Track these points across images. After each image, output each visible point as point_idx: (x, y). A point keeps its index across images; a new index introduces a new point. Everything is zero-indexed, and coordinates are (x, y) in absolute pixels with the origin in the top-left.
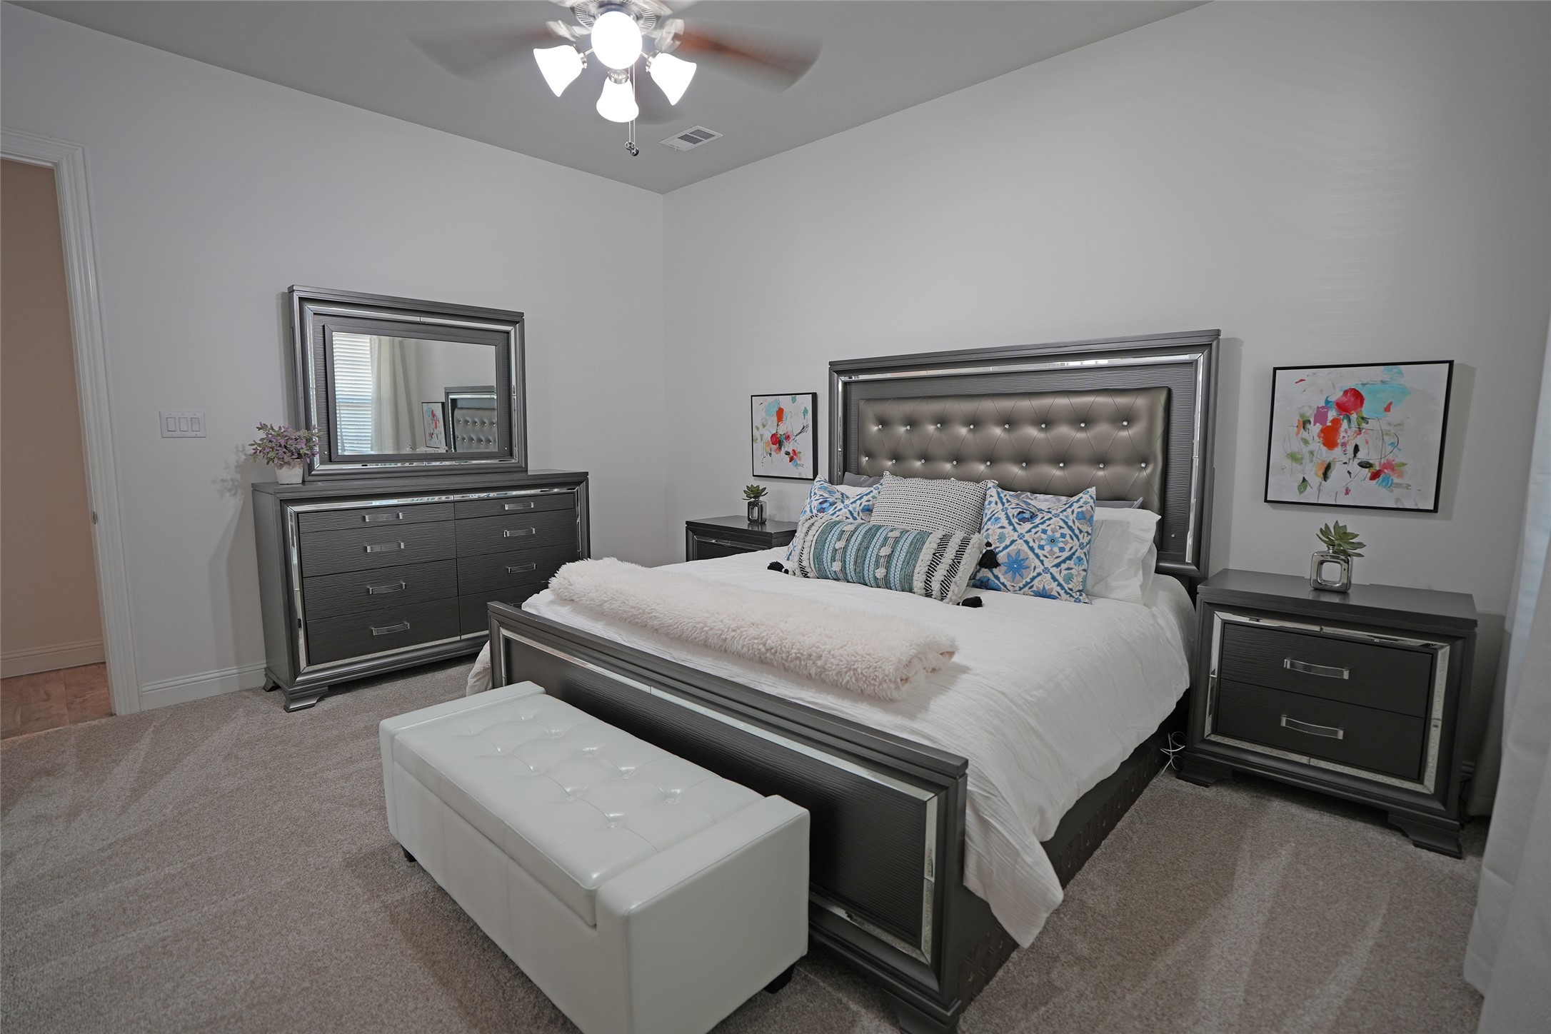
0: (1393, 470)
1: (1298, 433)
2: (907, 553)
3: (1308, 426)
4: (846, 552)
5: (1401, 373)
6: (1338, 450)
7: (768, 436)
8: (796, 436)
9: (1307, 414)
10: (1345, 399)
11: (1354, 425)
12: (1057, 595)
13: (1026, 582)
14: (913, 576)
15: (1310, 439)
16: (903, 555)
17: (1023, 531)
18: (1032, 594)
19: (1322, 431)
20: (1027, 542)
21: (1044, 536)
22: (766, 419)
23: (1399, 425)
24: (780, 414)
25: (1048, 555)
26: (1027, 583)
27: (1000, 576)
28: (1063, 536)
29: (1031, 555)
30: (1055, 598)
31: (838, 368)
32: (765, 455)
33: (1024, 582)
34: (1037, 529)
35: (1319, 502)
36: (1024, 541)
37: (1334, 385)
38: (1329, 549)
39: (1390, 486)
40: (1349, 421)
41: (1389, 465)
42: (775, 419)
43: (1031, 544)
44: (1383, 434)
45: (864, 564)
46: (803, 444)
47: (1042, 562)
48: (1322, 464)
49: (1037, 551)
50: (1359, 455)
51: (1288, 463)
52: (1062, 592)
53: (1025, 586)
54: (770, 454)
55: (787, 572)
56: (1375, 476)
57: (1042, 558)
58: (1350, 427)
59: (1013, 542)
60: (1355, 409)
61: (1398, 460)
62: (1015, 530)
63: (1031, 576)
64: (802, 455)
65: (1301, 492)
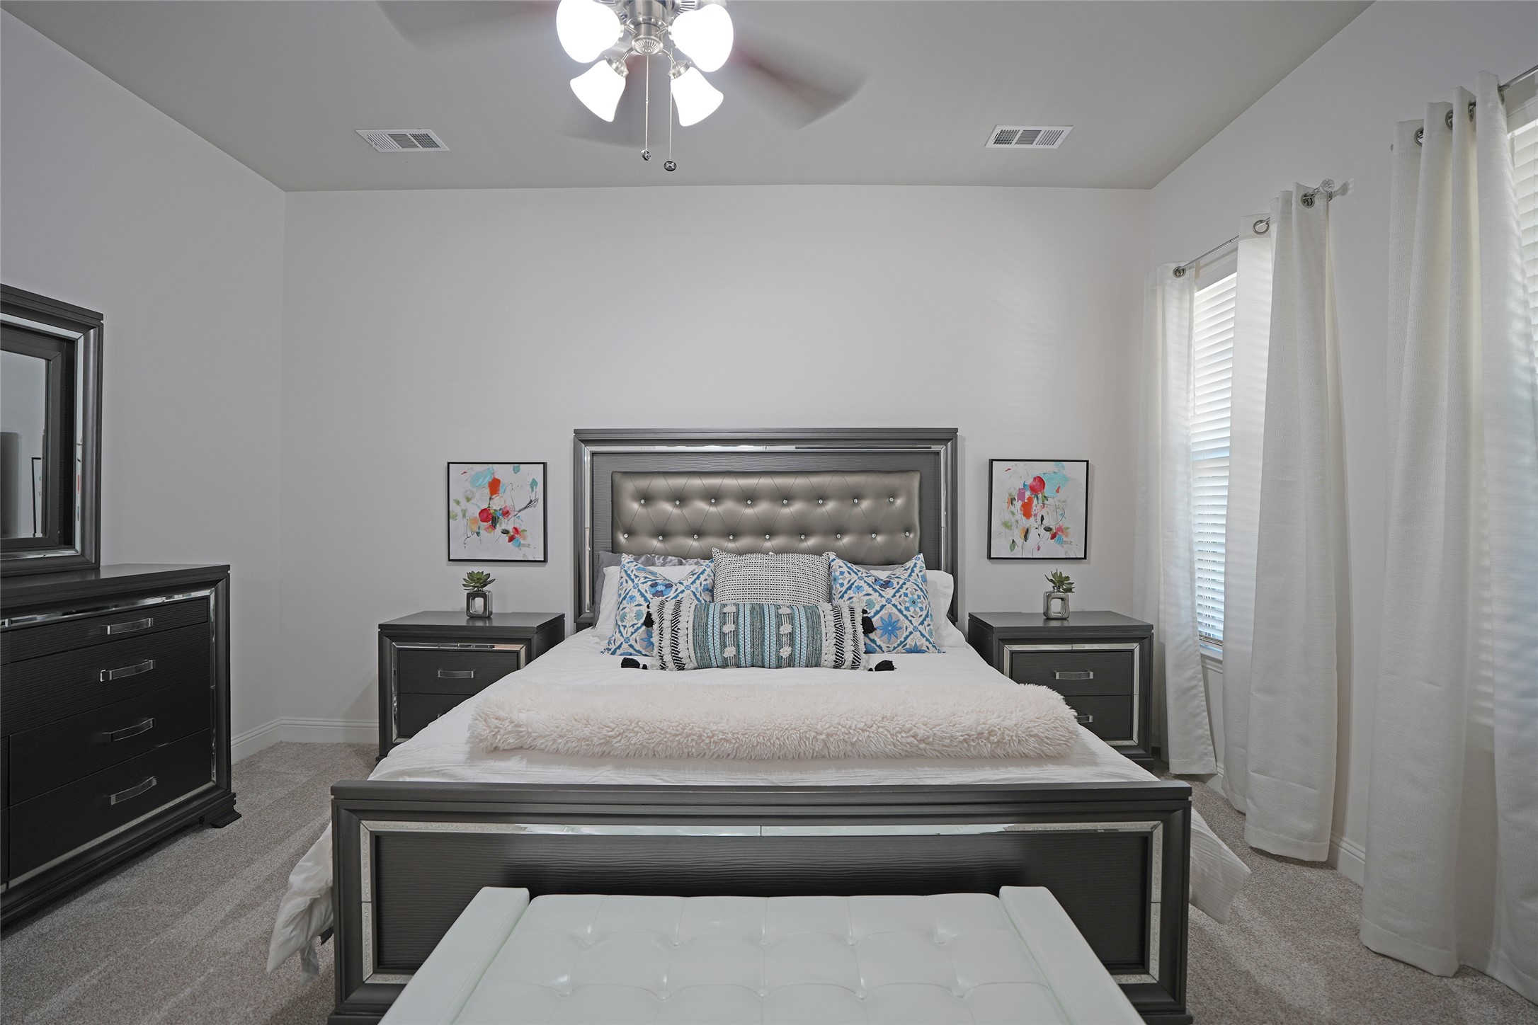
0: (1063, 532)
1: (1008, 508)
2: (808, 628)
3: (1014, 502)
4: (737, 635)
5: (1063, 467)
6: (1032, 519)
7: (474, 511)
8: (520, 511)
9: (1013, 494)
10: (1035, 484)
11: (1040, 501)
12: (926, 649)
13: (901, 641)
14: (821, 650)
15: (1015, 512)
16: (805, 630)
17: (889, 596)
18: (904, 651)
19: (1022, 506)
20: (895, 606)
21: (907, 599)
22: (471, 491)
23: (1064, 501)
24: (495, 486)
25: (913, 615)
26: (901, 643)
27: (876, 639)
28: (919, 597)
29: (902, 617)
30: (923, 652)
31: (583, 438)
32: (469, 534)
33: (899, 642)
34: (900, 593)
35: (1034, 557)
36: (893, 605)
37: (1027, 474)
38: (1054, 589)
39: (1062, 543)
40: (1038, 499)
41: (1060, 529)
42: (487, 491)
43: (899, 607)
44: (1057, 507)
45: (763, 645)
46: (530, 521)
47: (910, 621)
48: (1023, 529)
49: (905, 612)
50: (1044, 522)
51: (1003, 529)
52: (930, 646)
53: (899, 645)
54: (478, 534)
55: (645, 667)
56: (1053, 537)
57: (910, 618)
58: (1038, 503)
59: (883, 607)
60: (1040, 491)
61: (1065, 526)
62: (881, 596)
63: (904, 636)
64: (527, 533)
65: (1012, 550)
